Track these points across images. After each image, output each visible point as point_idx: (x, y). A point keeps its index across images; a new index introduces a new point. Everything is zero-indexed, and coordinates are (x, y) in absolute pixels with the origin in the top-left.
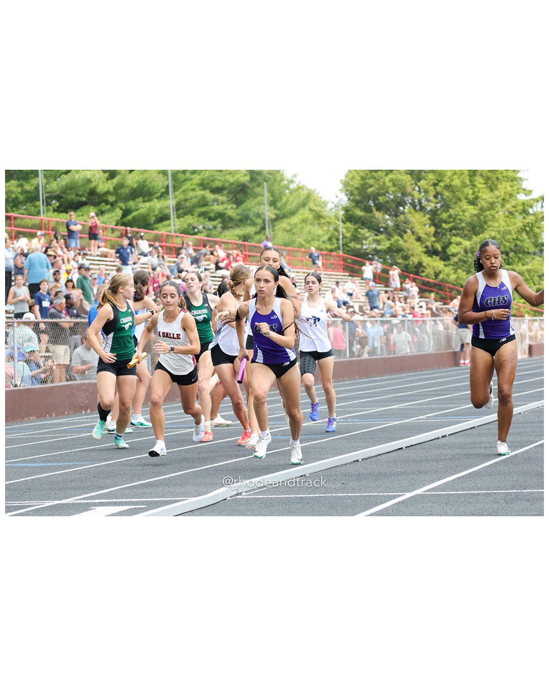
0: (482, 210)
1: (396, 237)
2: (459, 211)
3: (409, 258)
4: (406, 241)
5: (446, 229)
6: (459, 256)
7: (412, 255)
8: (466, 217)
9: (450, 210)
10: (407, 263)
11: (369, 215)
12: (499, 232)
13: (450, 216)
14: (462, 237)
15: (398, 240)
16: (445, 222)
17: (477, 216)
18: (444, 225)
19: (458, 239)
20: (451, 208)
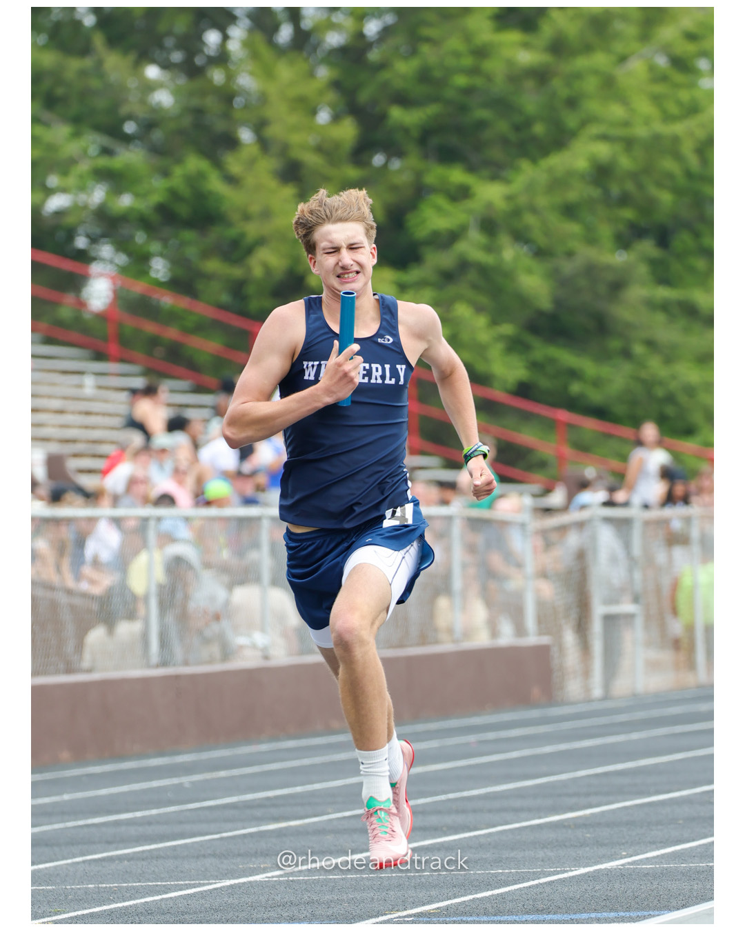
0: (558, 47)
1: (194, 163)
2: (457, 54)
3: (250, 250)
4: (232, 180)
5: (406, 130)
6: (462, 247)
7: (261, 241)
8: (489, 78)
9: (425, 49)
10: (237, 272)
11: (75, 65)
12: (629, 143)
13: (424, 76)
14: (471, 169)
15: (201, 176)
16: (403, 100)
17: (541, 76)
18: (397, 114)
19: (457, 175)
20: (428, 40)
